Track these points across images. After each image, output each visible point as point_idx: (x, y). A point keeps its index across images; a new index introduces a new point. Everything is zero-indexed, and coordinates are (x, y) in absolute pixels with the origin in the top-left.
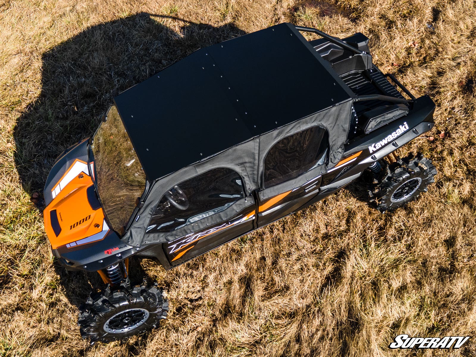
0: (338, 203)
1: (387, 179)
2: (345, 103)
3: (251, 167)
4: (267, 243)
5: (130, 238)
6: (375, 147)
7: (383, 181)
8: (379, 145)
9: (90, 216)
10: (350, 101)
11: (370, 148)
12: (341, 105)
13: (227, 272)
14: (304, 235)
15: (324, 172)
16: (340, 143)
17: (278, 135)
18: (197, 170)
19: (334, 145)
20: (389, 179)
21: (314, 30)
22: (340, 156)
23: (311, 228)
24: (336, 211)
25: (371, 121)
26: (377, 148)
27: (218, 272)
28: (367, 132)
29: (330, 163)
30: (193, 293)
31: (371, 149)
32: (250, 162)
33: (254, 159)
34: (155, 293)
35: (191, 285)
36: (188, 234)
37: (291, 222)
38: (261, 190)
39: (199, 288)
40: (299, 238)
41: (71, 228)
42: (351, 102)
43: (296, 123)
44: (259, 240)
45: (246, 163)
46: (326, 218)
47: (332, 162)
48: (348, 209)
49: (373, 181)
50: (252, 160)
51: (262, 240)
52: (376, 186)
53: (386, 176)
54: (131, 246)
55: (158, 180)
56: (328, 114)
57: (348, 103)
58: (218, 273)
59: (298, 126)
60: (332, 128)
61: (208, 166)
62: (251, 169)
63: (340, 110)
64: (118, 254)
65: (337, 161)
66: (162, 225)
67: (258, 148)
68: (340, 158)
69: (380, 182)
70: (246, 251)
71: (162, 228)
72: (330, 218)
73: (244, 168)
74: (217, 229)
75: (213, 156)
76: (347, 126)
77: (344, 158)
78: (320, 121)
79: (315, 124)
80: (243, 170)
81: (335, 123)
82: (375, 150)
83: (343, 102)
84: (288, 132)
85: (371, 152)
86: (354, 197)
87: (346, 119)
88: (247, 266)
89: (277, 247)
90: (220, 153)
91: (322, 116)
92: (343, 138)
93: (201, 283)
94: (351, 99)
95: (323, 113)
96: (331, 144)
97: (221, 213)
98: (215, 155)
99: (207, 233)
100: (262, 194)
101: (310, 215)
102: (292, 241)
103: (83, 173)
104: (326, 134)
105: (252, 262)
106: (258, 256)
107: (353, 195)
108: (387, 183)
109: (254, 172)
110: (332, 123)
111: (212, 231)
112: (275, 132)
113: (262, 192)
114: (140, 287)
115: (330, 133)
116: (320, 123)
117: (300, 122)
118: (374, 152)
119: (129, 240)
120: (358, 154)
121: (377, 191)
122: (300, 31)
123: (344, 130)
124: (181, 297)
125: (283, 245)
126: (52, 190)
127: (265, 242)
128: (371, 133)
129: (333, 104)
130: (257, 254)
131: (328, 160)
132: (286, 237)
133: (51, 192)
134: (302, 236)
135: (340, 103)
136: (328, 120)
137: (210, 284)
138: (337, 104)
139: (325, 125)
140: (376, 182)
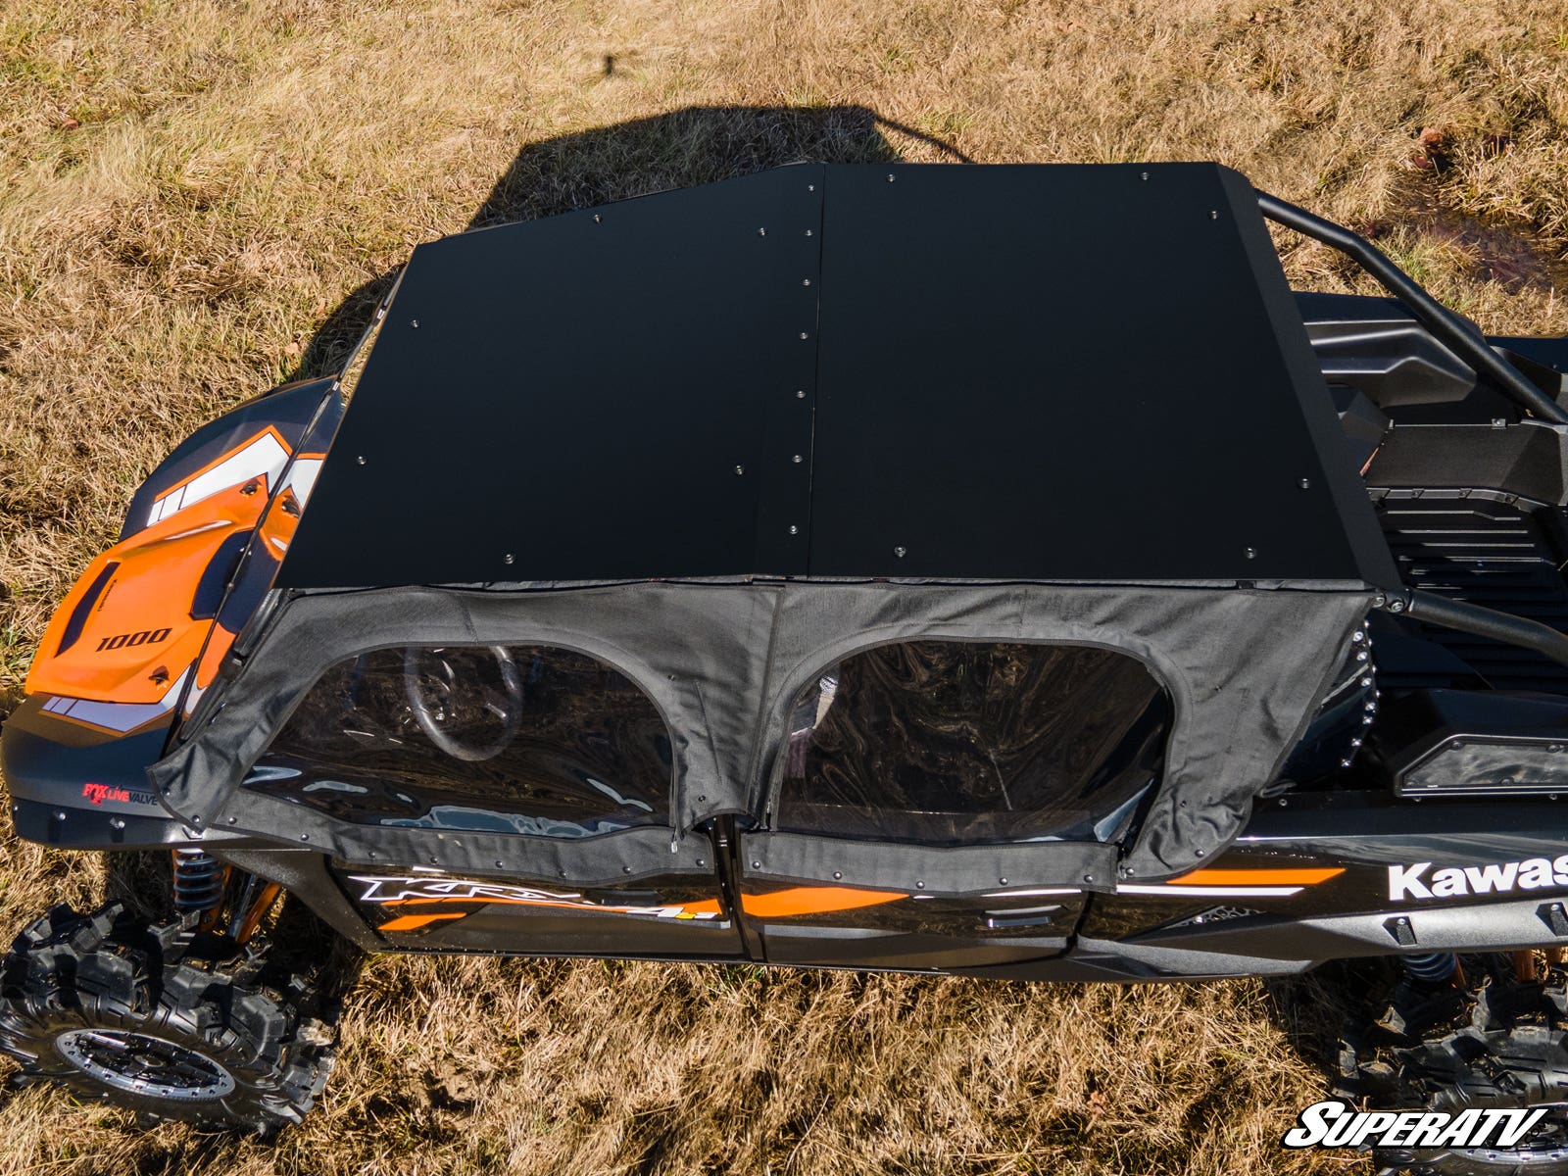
0: (1190, 1015)
1: (1454, 1044)
2: (1317, 598)
3: (724, 707)
4: (814, 1029)
5: (179, 779)
6: (1427, 880)
7: (1430, 1043)
8: (1453, 881)
9: (168, 631)
10: (1351, 600)
11: (1395, 872)
12: (1285, 598)
13: (609, 1062)
14: (976, 1072)
15: (1098, 882)
16: (1227, 780)
17: (887, 613)
18: (476, 621)
19: (1194, 779)
20: (1469, 1048)
21: (1350, 242)
22: (1210, 844)
23: (1019, 1060)
24: (1163, 1047)
25: (1449, 745)
26: (1440, 891)
27: (580, 1041)
28: (1410, 791)
29: (1143, 852)
30: (459, 1072)
31: (1401, 881)
32: (724, 686)
33: (745, 678)
34: (267, 1020)
35: (471, 1035)
36: (419, 863)
37: (953, 994)
38: (758, 830)
39: (485, 1066)
40: (946, 1078)
41: (100, 649)
42: (1356, 602)
43: (1001, 591)
44: (794, 999)
45: (702, 678)
46: (1103, 1047)
47: (1155, 850)
48: (1221, 1064)
49: (1381, 1017)
50: (731, 678)
51: (803, 1006)
52: (1385, 1046)
53: (1456, 1026)
54: (169, 809)
55: (304, 595)
56: (1201, 618)
57: (1335, 604)
58: (581, 1047)
59: (1010, 608)
60: (1204, 691)
61: (521, 624)
62: (727, 719)
63: (1277, 619)
64: (119, 816)
65: (1183, 857)
66: (325, 784)
67: (767, 637)
68: (1206, 852)
69: (1413, 1037)
70: (718, 1017)
71: (321, 793)
72: (1122, 1059)
73: (690, 699)
74: (549, 897)
75: (549, 585)
76: (1293, 718)
77: (1229, 859)
78: (1142, 632)
79: (1111, 637)
80: (687, 706)
81: (1229, 679)
82: (1420, 892)
83: (1306, 585)
84: (946, 620)
85: (1396, 894)
86: (1274, 1024)
87: (1299, 676)
88: (692, 1075)
89: (844, 1066)
90: (582, 583)
91: (1158, 613)
92: (1256, 765)
93: (505, 1049)
94: (1361, 586)
95: (1171, 596)
96: (1173, 766)
97: (560, 845)
98: (561, 585)
99: (509, 892)
100: (755, 847)
101: (1040, 1005)
102: (916, 1073)
103: (262, 480)
104: (1162, 710)
105: (720, 1073)
106: (755, 1059)
107: (1272, 1014)
108: (1447, 1058)
109: (739, 738)
110: (1211, 669)
111: (526, 896)
112: (871, 596)
113: (759, 838)
114: (209, 971)
115: (1189, 713)
116: (1139, 641)
117: (1026, 596)
118: (1410, 903)
119: (172, 780)
120: (1318, 876)
121: (1379, 1068)
122: (1267, 221)
123: (1271, 730)
124: (415, 1066)
125: (867, 1072)
126: (158, 497)
127: (807, 1018)
128: (1429, 802)
129: (1244, 575)
130: (754, 1054)
131: (1133, 838)
132: (900, 1044)
133: (152, 502)
134: (966, 1071)
135: (1286, 583)
136: (1186, 645)
137: (527, 1075)
138: (1262, 584)
139: (1166, 663)
140: (1394, 1023)
